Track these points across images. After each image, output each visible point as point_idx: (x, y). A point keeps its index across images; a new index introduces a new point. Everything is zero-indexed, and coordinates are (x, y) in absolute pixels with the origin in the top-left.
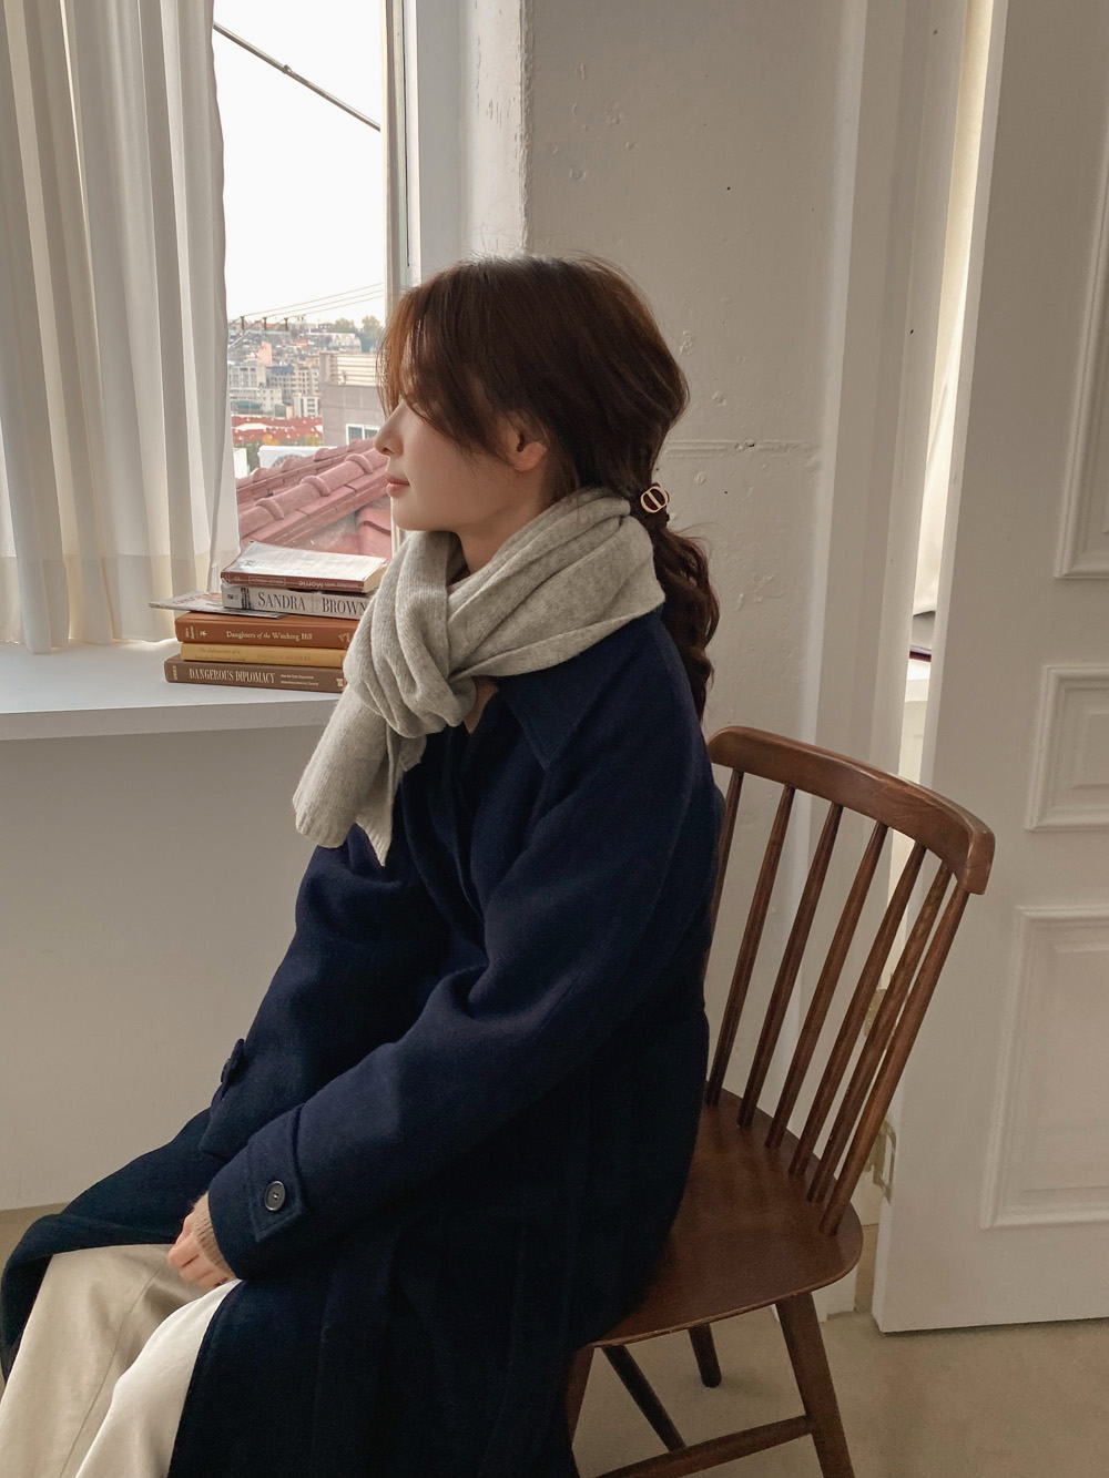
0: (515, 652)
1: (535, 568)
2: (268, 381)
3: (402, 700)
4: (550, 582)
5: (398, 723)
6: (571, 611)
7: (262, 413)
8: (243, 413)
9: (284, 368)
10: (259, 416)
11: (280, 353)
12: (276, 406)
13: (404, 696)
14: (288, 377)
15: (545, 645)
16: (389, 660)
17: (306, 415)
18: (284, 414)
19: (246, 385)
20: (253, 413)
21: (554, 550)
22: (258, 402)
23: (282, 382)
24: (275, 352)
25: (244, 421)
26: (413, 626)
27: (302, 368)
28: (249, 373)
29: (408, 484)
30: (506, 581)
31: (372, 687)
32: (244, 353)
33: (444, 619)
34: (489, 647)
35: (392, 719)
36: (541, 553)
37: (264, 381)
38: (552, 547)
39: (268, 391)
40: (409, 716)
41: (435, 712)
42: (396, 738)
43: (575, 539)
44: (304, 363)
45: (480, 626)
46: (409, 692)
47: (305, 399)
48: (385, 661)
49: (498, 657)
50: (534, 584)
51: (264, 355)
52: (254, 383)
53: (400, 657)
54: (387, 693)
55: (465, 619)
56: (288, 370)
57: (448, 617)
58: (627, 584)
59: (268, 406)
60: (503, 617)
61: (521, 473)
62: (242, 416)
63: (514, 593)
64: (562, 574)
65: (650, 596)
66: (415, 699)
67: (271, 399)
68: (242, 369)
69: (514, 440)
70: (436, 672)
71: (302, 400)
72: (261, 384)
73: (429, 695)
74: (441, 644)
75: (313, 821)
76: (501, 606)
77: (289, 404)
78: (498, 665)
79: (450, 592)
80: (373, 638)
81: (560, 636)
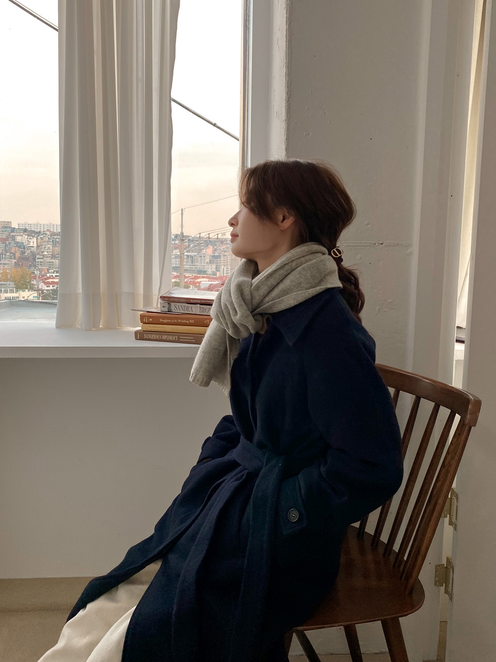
0: (277, 300)
1: (286, 266)
2: (210, 261)
3: (232, 320)
4: (292, 273)
5: (231, 330)
6: (300, 284)
7: (207, 274)
8: (199, 274)
9: (217, 256)
10: (206, 276)
11: (216, 250)
12: (213, 271)
13: (232, 317)
14: (219, 260)
15: (289, 297)
16: (227, 304)
17: (225, 275)
18: (216, 275)
19: (201, 263)
20: (203, 274)
21: (294, 260)
22: (206, 270)
23: (216, 262)
24: (214, 249)
25: (199, 278)
26: (237, 290)
27: (224, 256)
28: (203, 258)
29: (238, 236)
30: (275, 271)
31: (220, 315)
32: (201, 250)
33: (249, 287)
34: (267, 299)
35: (228, 328)
36: (289, 261)
37: (208, 261)
38: (293, 259)
39: (210, 265)
40: (235, 326)
41: (245, 324)
42: (230, 337)
43: (303, 257)
44: (225, 254)
45: (264, 290)
46: (235, 316)
47: (225, 268)
48: (226, 305)
49: (270, 303)
50: (286, 273)
51: (209, 251)
52: (204, 262)
53: (232, 303)
54: (226, 317)
55: (258, 287)
56: (219, 257)
57: (251, 287)
58: (324, 277)
59: (209, 272)
60: (273, 287)
61: (283, 230)
62: (199, 276)
63: (277, 276)
64: (297, 269)
65: (335, 282)
66: (236, 319)
67: (211, 269)
68: (200, 257)
69: (281, 218)
70: (245, 307)
71: (224, 269)
72: (207, 263)
73: (242, 316)
74: (248, 298)
75: (196, 376)
76: (272, 281)
77: (218, 271)
78: (271, 307)
79: (253, 278)
80: (222, 297)
81: (295, 293)
